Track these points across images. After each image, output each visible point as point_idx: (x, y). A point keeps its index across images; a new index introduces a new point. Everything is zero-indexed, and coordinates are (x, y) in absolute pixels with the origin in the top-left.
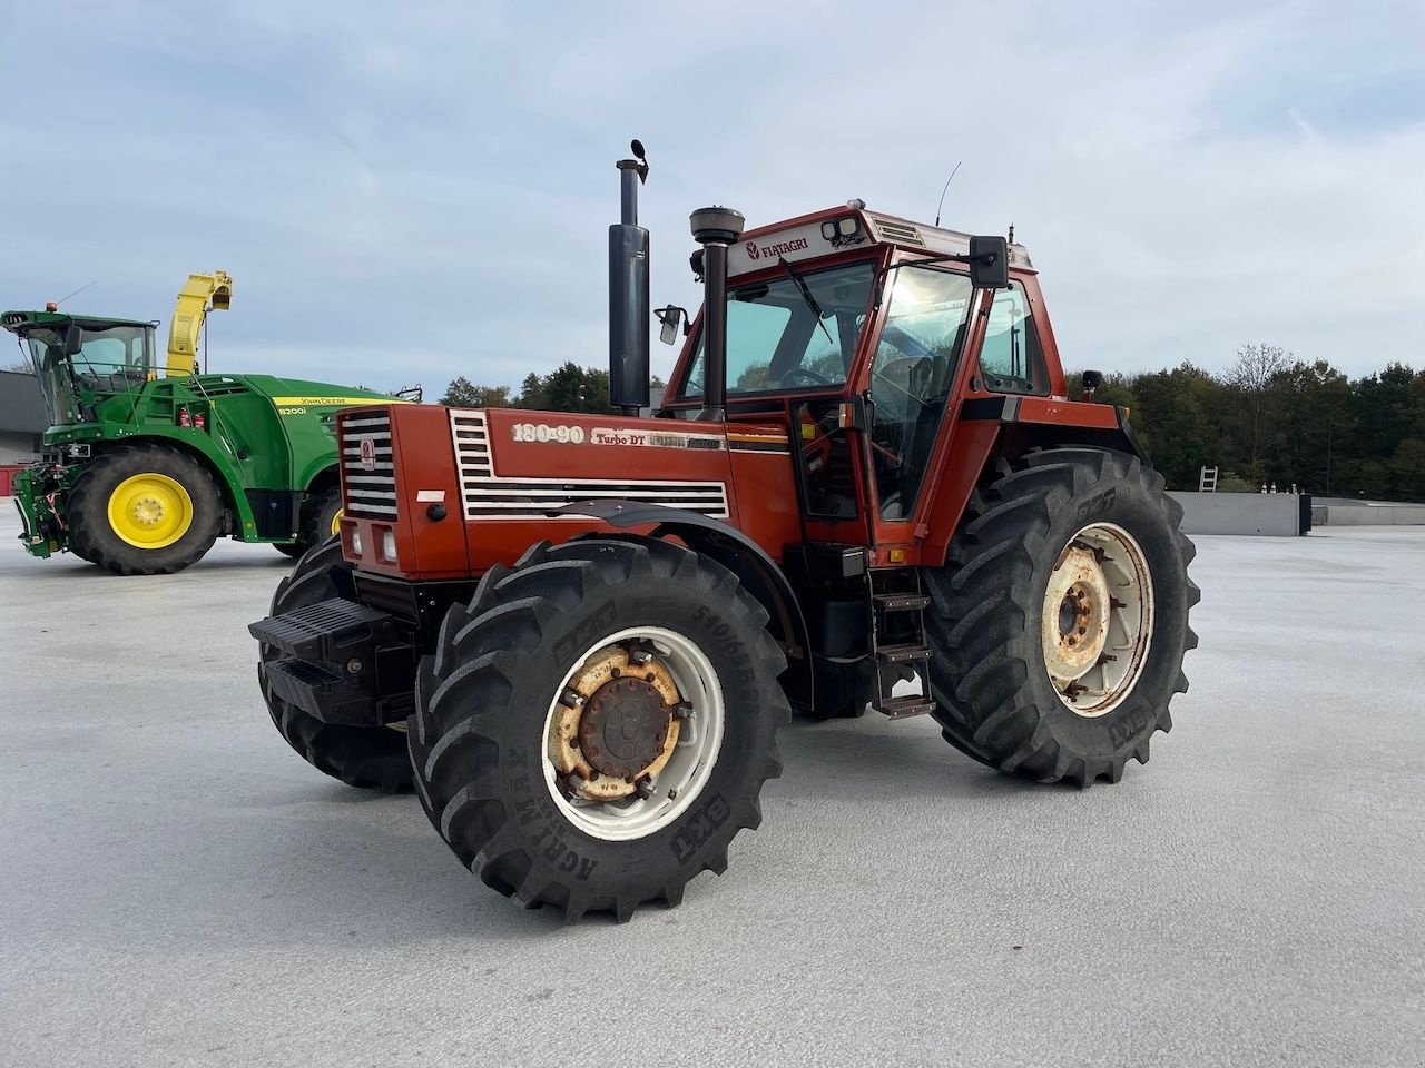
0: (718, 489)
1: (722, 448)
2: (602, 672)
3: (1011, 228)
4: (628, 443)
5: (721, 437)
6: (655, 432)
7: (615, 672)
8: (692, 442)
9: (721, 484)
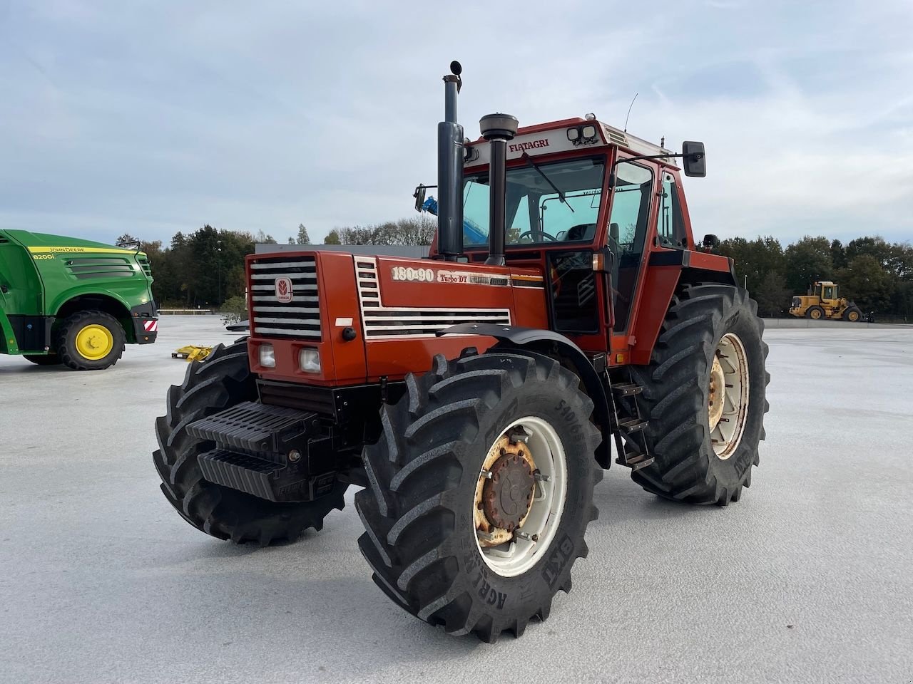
0: (505, 314)
1: (509, 285)
2: (495, 451)
3: (663, 139)
4: (458, 282)
5: (507, 277)
6: (472, 273)
7: (502, 451)
8: (493, 281)
9: (507, 310)
